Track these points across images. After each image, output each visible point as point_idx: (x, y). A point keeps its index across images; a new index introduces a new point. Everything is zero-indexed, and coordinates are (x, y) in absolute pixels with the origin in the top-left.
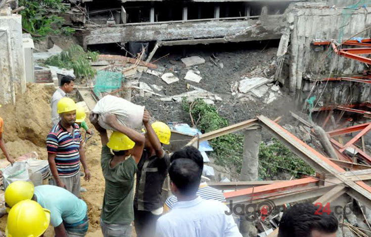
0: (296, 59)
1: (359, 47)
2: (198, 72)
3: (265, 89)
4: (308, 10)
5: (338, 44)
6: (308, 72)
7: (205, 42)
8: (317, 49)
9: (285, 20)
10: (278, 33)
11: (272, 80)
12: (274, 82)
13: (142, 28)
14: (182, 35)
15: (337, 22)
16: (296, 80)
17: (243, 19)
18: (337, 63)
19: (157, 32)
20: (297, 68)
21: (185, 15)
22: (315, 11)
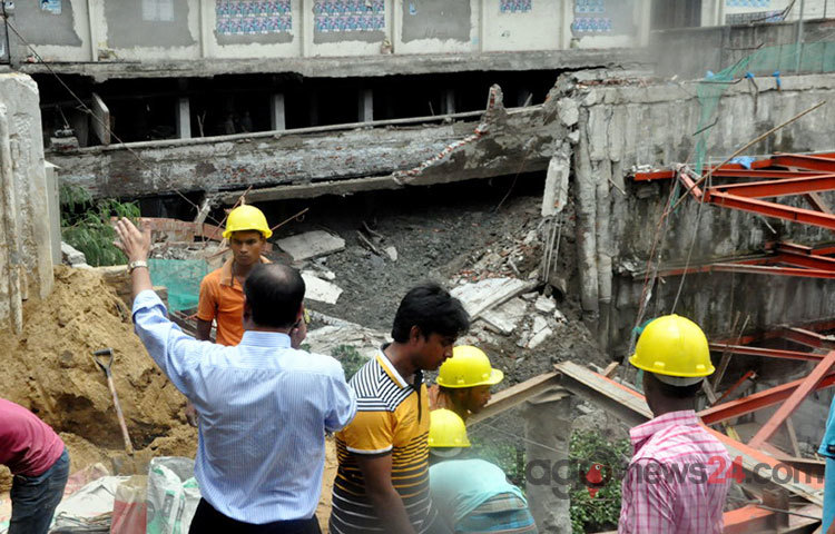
0: (592, 221)
1: (747, 180)
2: (331, 275)
3: (518, 309)
4: (612, 89)
5: (699, 177)
6: (625, 255)
7: (344, 189)
8: (643, 193)
9: (551, 118)
10: (537, 154)
11: (534, 283)
12: (540, 289)
13: (158, 155)
14: (275, 174)
15: (686, 117)
16: (597, 277)
17: (439, 122)
18: (697, 226)
19: (205, 167)
20: (597, 245)
21: (280, 116)
22: (629, 92)
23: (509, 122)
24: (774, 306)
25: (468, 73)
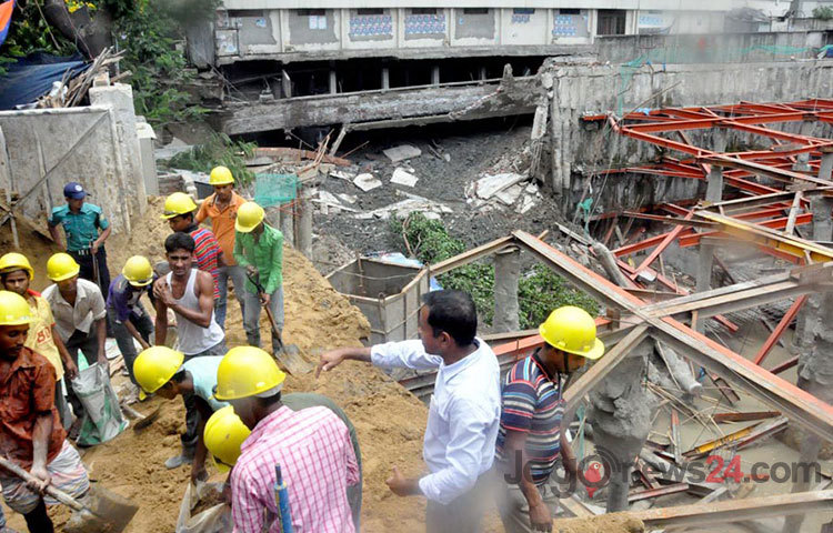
0: (559, 142)
1: (647, 122)
2: (412, 170)
3: (516, 191)
4: (572, 68)
5: (619, 119)
6: (579, 162)
7: (421, 122)
8: (589, 127)
9: (539, 83)
10: (531, 103)
11: (526, 177)
12: (529, 180)
13: (317, 103)
14: (382, 114)
15: (614, 85)
16: (562, 175)
17: (476, 85)
18: (618, 147)
19: (343, 110)
20: (562, 156)
21: (386, 81)
22: (582, 70)
23: (516, 85)
24: (659, 191)
25: (493, 57)
